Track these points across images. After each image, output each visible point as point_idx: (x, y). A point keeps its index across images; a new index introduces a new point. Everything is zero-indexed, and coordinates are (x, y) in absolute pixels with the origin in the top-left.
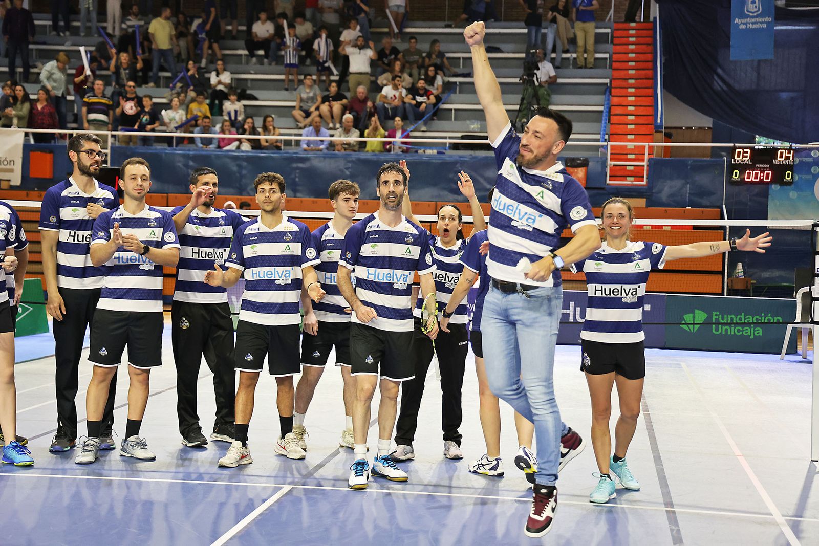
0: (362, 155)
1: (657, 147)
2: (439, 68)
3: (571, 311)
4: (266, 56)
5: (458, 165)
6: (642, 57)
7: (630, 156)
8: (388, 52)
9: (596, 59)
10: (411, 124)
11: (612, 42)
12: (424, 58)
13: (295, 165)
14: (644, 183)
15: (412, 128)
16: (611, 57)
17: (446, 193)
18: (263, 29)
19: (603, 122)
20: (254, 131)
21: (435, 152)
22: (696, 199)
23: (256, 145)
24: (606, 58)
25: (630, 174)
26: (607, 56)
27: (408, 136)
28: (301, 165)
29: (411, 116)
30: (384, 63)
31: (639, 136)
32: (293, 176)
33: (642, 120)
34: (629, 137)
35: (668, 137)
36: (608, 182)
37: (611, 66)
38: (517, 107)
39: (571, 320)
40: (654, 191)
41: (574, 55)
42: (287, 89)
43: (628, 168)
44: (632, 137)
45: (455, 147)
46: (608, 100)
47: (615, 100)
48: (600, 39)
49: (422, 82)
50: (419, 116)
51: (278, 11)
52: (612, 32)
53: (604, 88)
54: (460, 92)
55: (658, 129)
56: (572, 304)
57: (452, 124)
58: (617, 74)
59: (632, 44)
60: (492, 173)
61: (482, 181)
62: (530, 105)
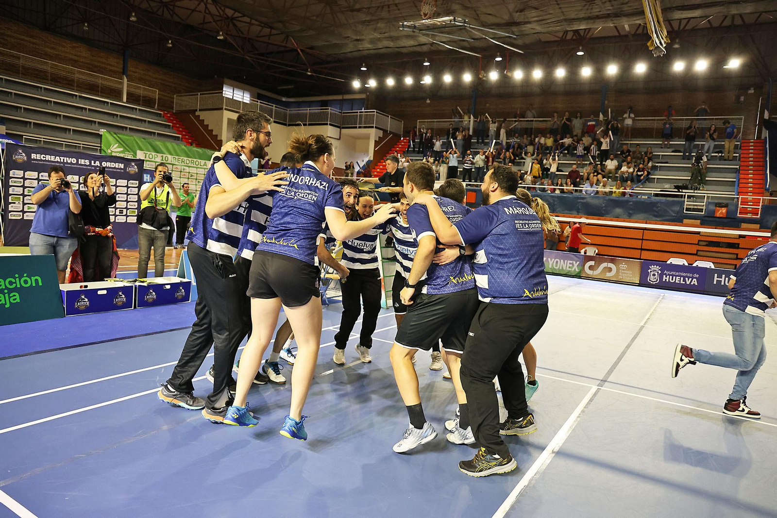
0: (611, 197)
1: (768, 199)
2: (650, 159)
3: (723, 280)
4: (568, 153)
5: (658, 204)
6: (757, 156)
7: (749, 203)
8: (625, 152)
10: (635, 184)
11: (741, 149)
12: (643, 155)
13: (579, 201)
14: (759, 217)
15: (635, 186)
16: (740, 156)
17: (651, 216)
18: (567, 141)
19: (736, 186)
20: (561, 185)
21: (647, 197)
23: (562, 191)
24: (737, 156)
25: (749, 212)
26: (738, 155)
27: (633, 190)
28: (582, 201)
29: (635, 180)
30: (623, 156)
31: (754, 193)
32: (577, 206)
33: (757, 186)
34: (749, 194)
35: (771, 195)
36: (738, 215)
37: (739, 160)
38: (690, 178)
39: (723, 284)
40: (764, 221)
43: (748, 209)
44: (751, 194)
45: (656, 195)
46: (738, 176)
47: (742, 176)
49: (641, 165)
50: (639, 181)
51: (575, 133)
52: (741, 144)
53: (735, 170)
54: (660, 170)
55: (767, 190)
56: (724, 276)
57: (655, 185)
58: (743, 164)
59: (752, 149)
60: (676, 208)
61: (670, 212)
62: (697, 177)
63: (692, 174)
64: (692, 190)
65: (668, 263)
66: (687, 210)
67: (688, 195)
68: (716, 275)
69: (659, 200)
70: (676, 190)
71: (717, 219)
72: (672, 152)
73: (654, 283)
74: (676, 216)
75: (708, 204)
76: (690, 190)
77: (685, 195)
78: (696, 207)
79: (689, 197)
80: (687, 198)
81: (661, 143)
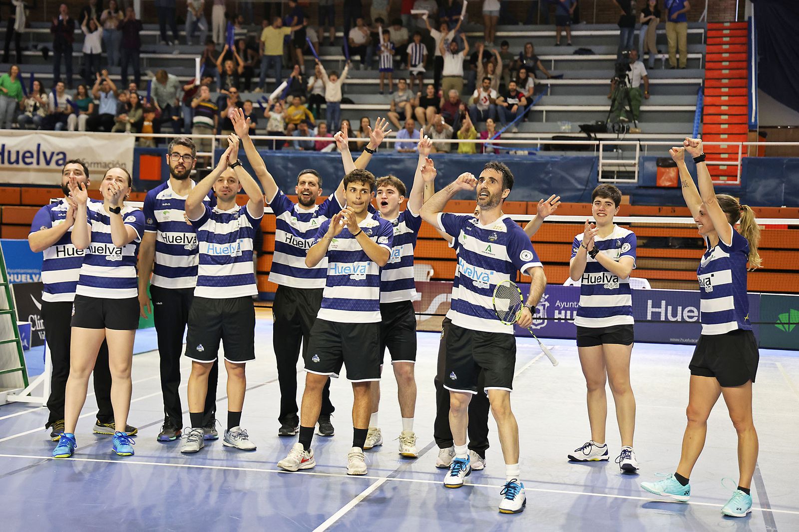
0: (455, 157)
1: (751, 146)
2: (531, 70)
3: (662, 310)
4: (362, 61)
5: (549, 166)
6: (736, 57)
7: (723, 156)
9: (688, 59)
10: (503, 125)
11: (705, 42)
12: (516, 61)
13: (389, 167)
14: (738, 182)
15: (503, 129)
16: (704, 57)
17: (537, 193)
19: (696, 121)
20: (350, 134)
21: (526, 152)
22: (792, 199)
23: (353, 147)
24: (699, 59)
25: (722, 173)
26: (700, 56)
27: (498, 138)
28: (395, 167)
29: (502, 118)
31: (732, 135)
33: (736, 120)
34: (722, 136)
35: (763, 136)
37: (703, 67)
38: (608, 108)
39: (663, 318)
40: (747, 190)
41: (667, 56)
42: (382, 93)
43: (721, 167)
44: (726, 136)
45: (546, 147)
46: (701, 100)
47: (708, 100)
48: (692, 39)
49: (513, 84)
50: (510, 118)
51: (374, 16)
52: (705, 33)
53: (697, 87)
54: (551, 94)
55: (752, 128)
56: (663, 303)
57: (544, 125)
58: (710, 74)
59: (726, 43)
60: (584, 174)
61: (573, 181)
62: (622, 106)
63: (614, 101)
64: (614, 132)
65: (564, 285)
66: (606, 175)
67: (604, 145)
68: (650, 302)
69: (548, 159)
70: (584, 135)
71: (663, 192)
72: (576, 53)
73: (539, 327)
74: (585, 190)
75: (644, 160)
76: (611, 133)
77: (598, 146)
78: (622, 169)
79: (607, 148)
80: (603, 150)
81: (553, 33)
